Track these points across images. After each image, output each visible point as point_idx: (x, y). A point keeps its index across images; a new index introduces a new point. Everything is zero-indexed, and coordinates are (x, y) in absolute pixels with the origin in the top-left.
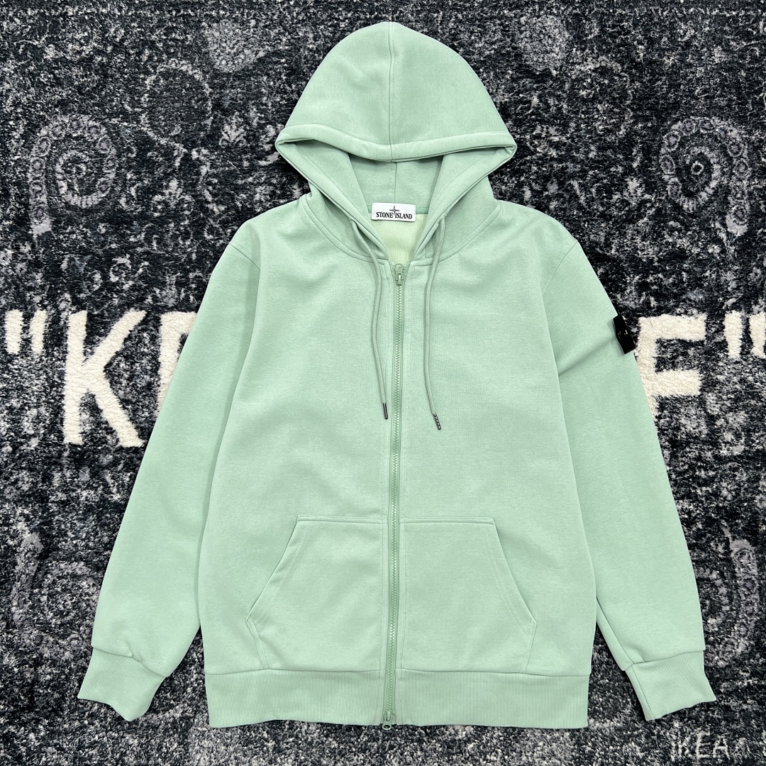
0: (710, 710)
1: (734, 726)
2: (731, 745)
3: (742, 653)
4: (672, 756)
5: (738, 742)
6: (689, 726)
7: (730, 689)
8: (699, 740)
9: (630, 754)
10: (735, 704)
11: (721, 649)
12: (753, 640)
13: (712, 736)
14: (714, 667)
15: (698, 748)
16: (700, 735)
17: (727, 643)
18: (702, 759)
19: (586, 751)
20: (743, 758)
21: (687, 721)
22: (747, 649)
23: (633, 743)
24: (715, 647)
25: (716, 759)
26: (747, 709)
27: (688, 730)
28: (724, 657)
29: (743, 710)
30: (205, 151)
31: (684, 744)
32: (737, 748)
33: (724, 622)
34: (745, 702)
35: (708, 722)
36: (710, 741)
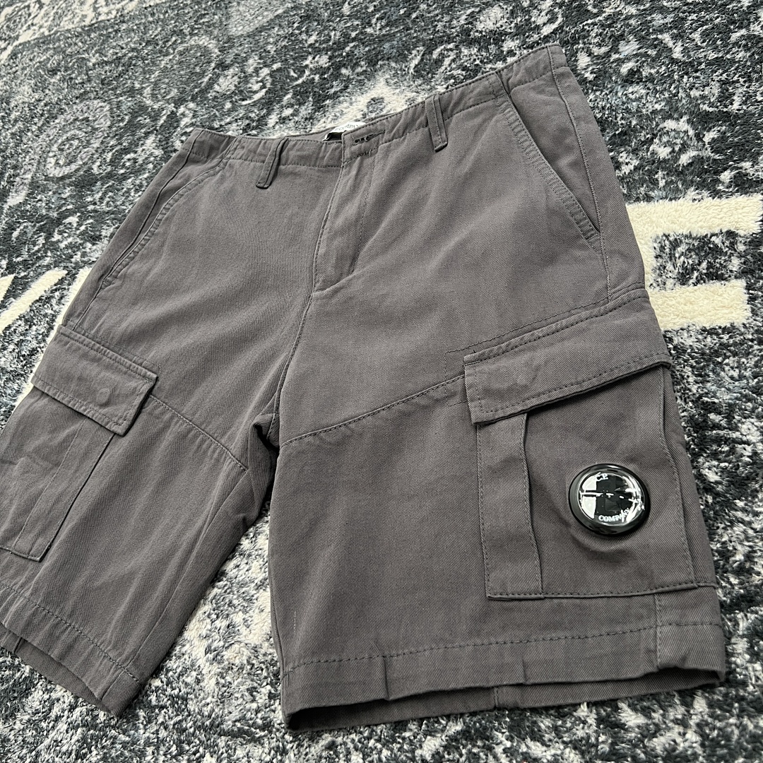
30: (192, 105)
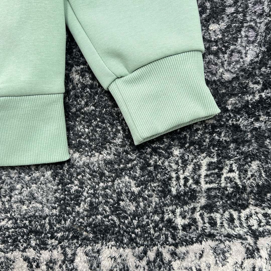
0: (216, 132)
1: (245, 149)
2: (243, 171)
3: (252, 63)
4: (173, 189)
5: (250, 166)
6: (191, 152)
7: (239, 106)
8: (204, 167)
9: (123, 190)
10: (246, 123)
11: (226, 58)
12: (264, 46)
13: (219, 162)
14: (219, 80)
15: (203, 177)
16: (204, 162)
17: (232, 51)
18: (209, 190)
19: (72, 191)
20: (258, 185)
21: (189, 147)
22: (258, 57)
23: (127, 177)
24: (219, 58)
25: (225, 188)
26: (260, 127)
27: (191, 156)
28: (230, 68)
29: (255, 129)
31: (187, 174)
32: (249, 174)
33: (229, 27)
34: (257, 120)
35: (214, 146)
36: (217, 167)
